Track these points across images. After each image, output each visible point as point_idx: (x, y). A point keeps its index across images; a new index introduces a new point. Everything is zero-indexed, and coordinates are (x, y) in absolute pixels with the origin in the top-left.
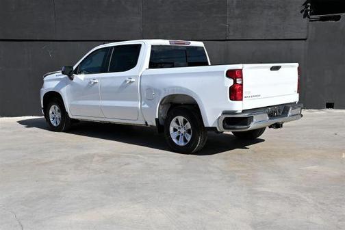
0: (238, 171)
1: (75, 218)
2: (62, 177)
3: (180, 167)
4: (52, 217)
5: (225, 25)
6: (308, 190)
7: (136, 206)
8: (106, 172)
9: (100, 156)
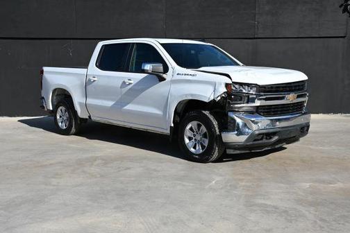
0: (242, 180)
1: (48, 226)
2: (54, 181)
3: (182, 173)
4: (27, 224)
5: (253, 22)
6: (312, 204)
7: (119, 215)
8: (102, 176)
9: (103, 160)
